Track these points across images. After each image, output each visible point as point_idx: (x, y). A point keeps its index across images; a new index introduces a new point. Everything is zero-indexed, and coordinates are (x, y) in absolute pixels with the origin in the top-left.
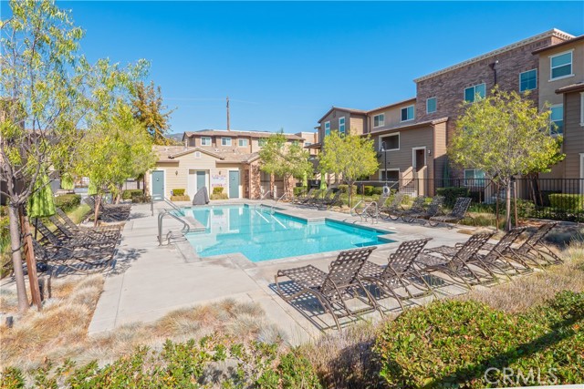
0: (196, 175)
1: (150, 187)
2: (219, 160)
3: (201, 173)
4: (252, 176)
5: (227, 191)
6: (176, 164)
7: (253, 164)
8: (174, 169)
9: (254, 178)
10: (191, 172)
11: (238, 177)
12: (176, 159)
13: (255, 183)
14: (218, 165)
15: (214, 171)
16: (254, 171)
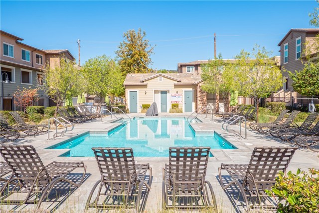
0: (160, 94)
1: (128, 102)
2: (176, 83)
3: (164, 93)
4: (199, 94)
5: (182, 106)
6: (145, 86)
7: (200, 84)
8: (144, 90)
9: (201, 96)
10: (156, 92)
11: (191, 95)
12: (145, 83)
13: (202, 100)
14: (176, 86)
15: (173, 91)
16: (201, 90)
